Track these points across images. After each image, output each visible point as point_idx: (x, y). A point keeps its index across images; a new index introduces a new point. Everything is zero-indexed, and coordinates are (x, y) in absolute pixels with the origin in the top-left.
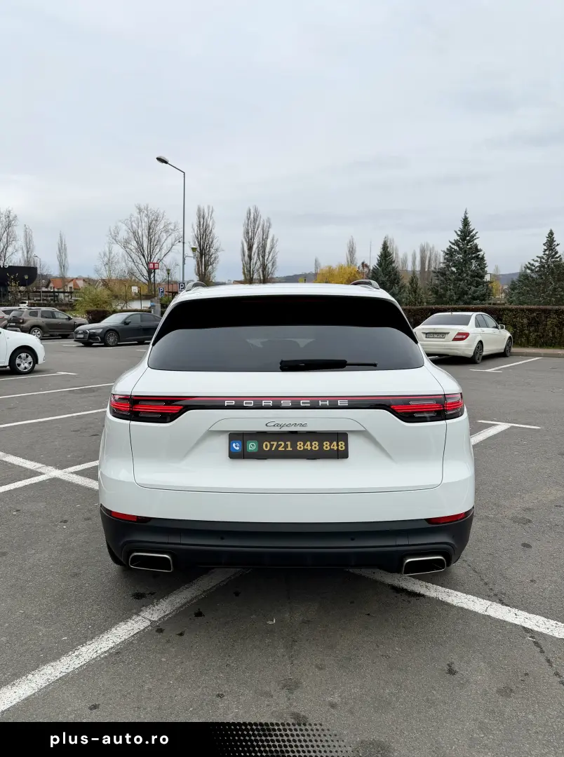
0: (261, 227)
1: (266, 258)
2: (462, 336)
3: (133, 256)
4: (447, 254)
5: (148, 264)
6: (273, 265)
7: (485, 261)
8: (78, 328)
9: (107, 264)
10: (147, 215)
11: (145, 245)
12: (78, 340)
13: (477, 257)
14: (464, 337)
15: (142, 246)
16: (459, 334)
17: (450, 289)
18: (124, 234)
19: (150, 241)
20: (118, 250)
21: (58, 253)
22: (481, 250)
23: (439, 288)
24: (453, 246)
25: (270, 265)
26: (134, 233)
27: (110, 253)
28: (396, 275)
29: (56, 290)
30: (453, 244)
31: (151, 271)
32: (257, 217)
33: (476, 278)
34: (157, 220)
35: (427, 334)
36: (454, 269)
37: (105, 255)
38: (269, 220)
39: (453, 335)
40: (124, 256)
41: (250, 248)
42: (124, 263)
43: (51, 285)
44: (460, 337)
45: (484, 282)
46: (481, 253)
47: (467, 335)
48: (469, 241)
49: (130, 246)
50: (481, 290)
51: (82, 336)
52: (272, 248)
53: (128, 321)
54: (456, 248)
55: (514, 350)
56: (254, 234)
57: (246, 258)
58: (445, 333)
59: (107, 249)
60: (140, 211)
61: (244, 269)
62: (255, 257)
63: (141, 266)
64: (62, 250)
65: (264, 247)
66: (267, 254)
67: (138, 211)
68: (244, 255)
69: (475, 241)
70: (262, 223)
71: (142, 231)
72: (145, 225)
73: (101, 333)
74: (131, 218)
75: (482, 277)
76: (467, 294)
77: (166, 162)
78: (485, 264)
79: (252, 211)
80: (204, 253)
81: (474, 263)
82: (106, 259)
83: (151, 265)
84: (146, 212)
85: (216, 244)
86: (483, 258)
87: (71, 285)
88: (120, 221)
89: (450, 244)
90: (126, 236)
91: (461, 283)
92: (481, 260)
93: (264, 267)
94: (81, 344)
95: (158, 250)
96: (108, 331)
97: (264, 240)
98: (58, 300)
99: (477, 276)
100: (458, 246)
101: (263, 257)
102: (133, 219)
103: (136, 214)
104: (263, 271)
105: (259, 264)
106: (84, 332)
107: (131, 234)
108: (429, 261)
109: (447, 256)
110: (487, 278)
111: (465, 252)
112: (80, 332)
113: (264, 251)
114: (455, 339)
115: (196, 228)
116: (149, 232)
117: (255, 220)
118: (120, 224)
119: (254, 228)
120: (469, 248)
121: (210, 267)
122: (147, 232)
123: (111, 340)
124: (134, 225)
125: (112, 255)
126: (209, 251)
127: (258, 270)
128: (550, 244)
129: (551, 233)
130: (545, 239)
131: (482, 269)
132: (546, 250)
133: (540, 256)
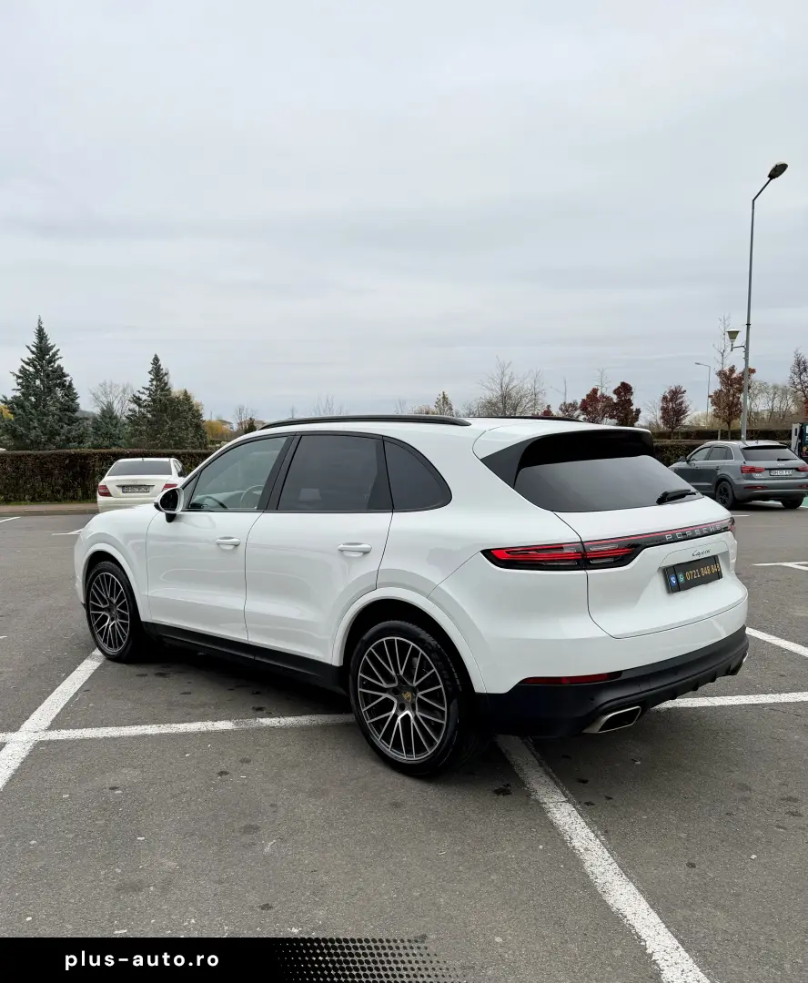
22: (68, 375)
33: (68, 413)
35: (123, 487)
36: (33, 399)
45: (77, 419)
46: (68, 379)
50: (76, 429)
58: (148, 486)
69: (58, 362)
76: (59, 434)
78: (75, 394)
81: (59, 392)
86: (70, 385)
92: (69, 389)
99: (68, 410)
120: (52, 371)
128: (157, 373)
129: (156, 359)
130: (150, 367)
131: (73, 400)
132: (153, 380)
133: (148, 386)
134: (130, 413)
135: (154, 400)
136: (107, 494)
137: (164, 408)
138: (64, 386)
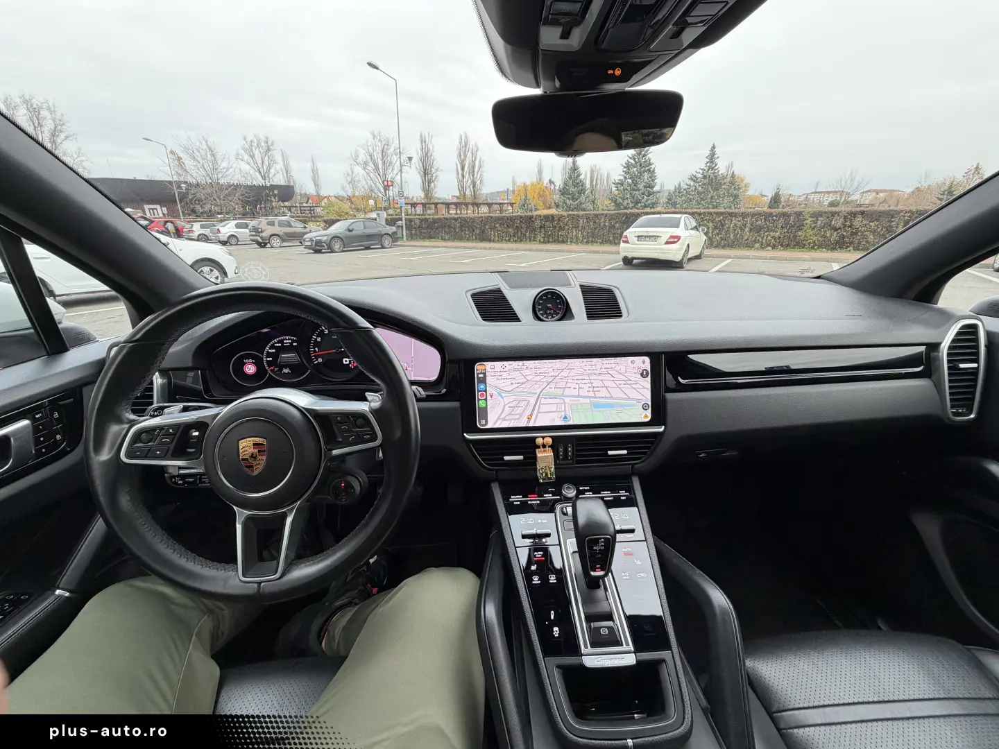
0: (470, 150)
1: (475, 177)
2: (674, 239)
3: (372, 175)
4: (625, 167)
5: (383, 183)
6: (481, 183)
7: (655, 173)
8: (305, 236)
9: (351, 182)
10: (380, 140)
11: (380, 166)
12: (307, 247)
13: (649, 170)
14: (676, 240)
15: (378, 166)
16: (672, 237)
17: (627, 198)
18: (362, 157)
19: (384, 163)
20: (358, 170)
21: (312, 174)
23: (618, 198)
24: (630, 160)
25: (478, 182)
26: (370, 156)
27: (352, 173)
28: (582, 186)
29: (314, 205)
30: (631, 158)
31: (386, 188)
32: (467, 141)
33: (648, 189)
34: (388, 145)
35: (638, 237)
36: (630, 181)
37: (348, 174)
38: (476, 146)
39: (665, 238)
40: (363, 175)
41: (463, 169)
42: (365, 181)
43: (310, 201)
44: (672, 240)
45: (654, 192)
46: (653, 166)
47: (678, 238)
48: (644, 155)
49: (368, 168)
50: (652, 199)
51: (309, 243)
52: (480, 167)
53: (351, 228)
54: (632, 161)
55: (707, 252)
56: (465, 156)
57: (460, 176)
58: (658, 236)
59: (350, 170)
60: (374, 136)
61: (458, 185)
62: (467, 176)
63: (378, 184)
64: (315, 172)
65: (473, 167)
66: (476, 173)
67: (372, 137)
68: (458, 174)
69: (648, 156)
70: (471, 147)
71: (377, 156)
72: (379, 149)
73: (327, 240)
74: (367, 143)
75: (653, 187)
76: (640, 203)
77: (377, 68)
78: (656, 176)
79: (463, 137)
80: (427, 174)
81: (646, 175)
82: (349, 179)
83: (385, 182)
84: (379, 138)
85: (436, 165)
86: (654, 170)
87: (326, 200)
88: (359, 146)
89: (628, 158)
90: (364, 159)
91: (637, 192)
92: (652, 173)
93: (474, 184)
94: (312, 251)
95: (390, 171)
96: (334, 237)
97: (474, 161)
98: (314, 213)
99: (649, 187)
100: (634, 159)
101: (473, 176)
102: (369, 144)
103: (371, 141)
104: (473, 187)
105: (470, 181)
106: (311, 240)
107: (369, 157)
108: (596, 180)
109: (625, 169)
110: (657, 188)
111: (641, 165)
112: (307, 240)
113: (474, 172)
114: (667, 243)
115: (419, 151)
116: (382, 155)
117: (465, 146)
118: (358, 148)
119: (465, 152)
120: (644, 162)
121: (432, 184)
122: (381, 156)
123: (337, 246)
124: (370, 149)
125: (354, 175)
126: (431, 171)
127: (469, 187)
128: (712, 157)
129: (714, 147)
130: (708, 153)
131: (653, 180)
132: (708, 162)
133: (703, 168)
134: (687, 187)
135: (705, 177)
136: (627, 242)
137: (711, 182)
138: (650, 171)
